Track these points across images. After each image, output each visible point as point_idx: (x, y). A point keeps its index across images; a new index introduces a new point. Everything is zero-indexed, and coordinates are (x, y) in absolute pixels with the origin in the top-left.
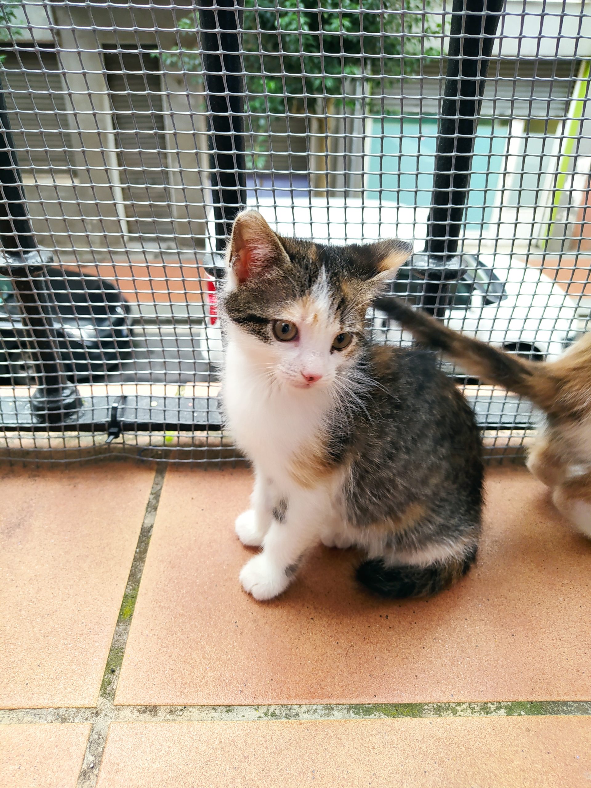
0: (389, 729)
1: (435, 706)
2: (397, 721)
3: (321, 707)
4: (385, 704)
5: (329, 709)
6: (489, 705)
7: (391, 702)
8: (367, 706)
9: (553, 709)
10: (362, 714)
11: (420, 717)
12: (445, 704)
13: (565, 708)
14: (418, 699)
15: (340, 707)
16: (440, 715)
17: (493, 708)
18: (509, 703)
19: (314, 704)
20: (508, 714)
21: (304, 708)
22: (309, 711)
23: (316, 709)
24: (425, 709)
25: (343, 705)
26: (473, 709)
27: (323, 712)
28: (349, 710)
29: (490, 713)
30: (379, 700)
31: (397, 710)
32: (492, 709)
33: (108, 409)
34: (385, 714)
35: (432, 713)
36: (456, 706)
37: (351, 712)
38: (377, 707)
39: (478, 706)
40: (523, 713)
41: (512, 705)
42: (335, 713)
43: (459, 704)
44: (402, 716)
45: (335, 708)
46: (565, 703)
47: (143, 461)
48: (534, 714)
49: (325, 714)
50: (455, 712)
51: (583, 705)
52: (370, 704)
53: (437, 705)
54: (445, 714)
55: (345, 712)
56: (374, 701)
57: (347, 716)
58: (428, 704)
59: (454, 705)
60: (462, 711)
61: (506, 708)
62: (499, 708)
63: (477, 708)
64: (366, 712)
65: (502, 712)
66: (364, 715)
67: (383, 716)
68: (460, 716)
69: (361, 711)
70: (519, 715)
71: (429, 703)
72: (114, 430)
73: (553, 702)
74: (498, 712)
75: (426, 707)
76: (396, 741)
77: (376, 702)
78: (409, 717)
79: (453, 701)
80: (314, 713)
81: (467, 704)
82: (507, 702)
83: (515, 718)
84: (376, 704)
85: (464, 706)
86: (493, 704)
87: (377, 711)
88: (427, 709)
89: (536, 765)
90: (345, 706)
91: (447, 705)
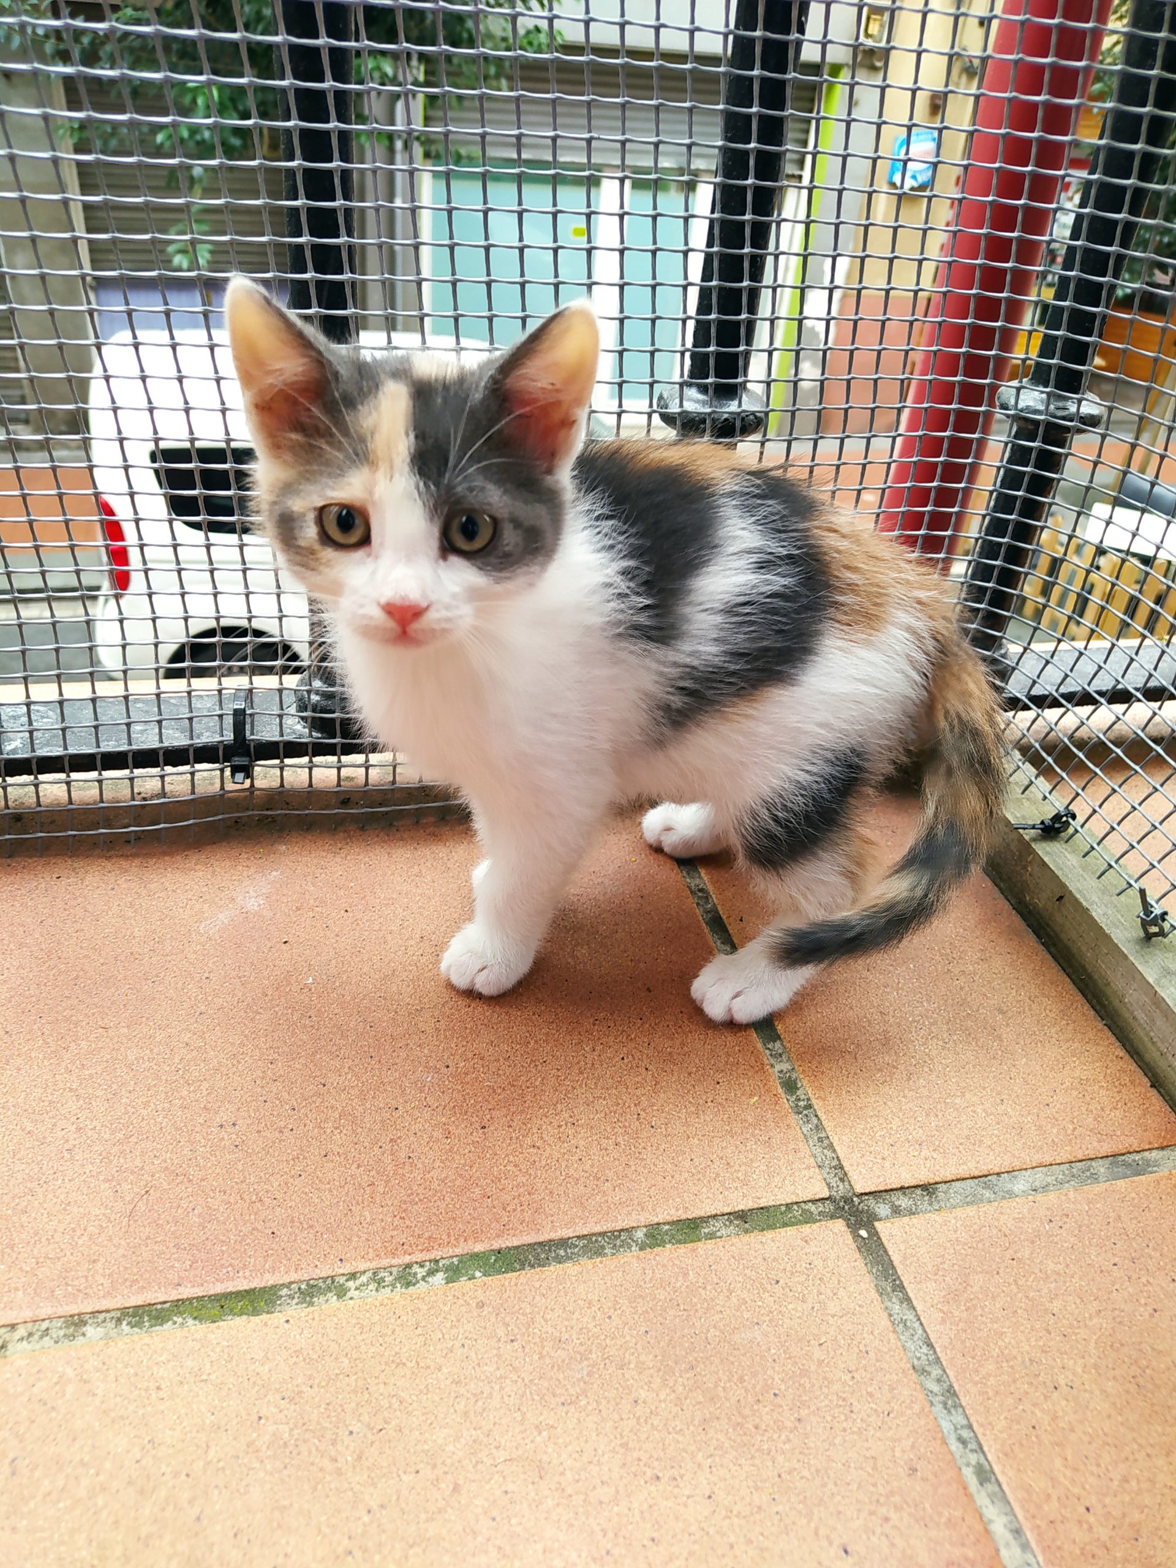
0: (198, 1346)
1: (303, 1286)
2: (218, 1328)
3: (59, 1323)
4: (197, 1298)
5: (76, 1325)
6: (416, 1268)
7: (211, 1292)
8: (159, 1306)
9: (537, 1258)
10: (147, 1324)
11: (268, 1313)
12: (325, 1279)
13: (562, 1253)
14: (270, 1280)
15: (102, 1316)
16: (311, 1304)
17: (421, 1272)
18: (455, 1259)
19: (43, 1320)
20: (449, 1281)
21: (21, 1331)
22: (30, 1335)
23: (47, 1329)
24: (281, 1297)
25: (108, 1311)
26: (380, 1282)
27: (62, 1333)
28: (119, 1321)
29: (414, 1285)
30: (186, 1292)
31: (222, 1307)
32: (419, 1276)
34: (195, 1318)
35: (296, 1301)
36: (347, 1280)
37: (125, 1323)
38: (179, 1306)
39: (391, 1274)
40: (478, 1274)
41: (460, 1262)
42: (89, 1330)
43: (353, 1276)
44: (230, 1317)
45: (90, 1321)
46: (563, 1243)
48: (499, 1272)
49: (65, 1335)
50: (341, 1293)
51: (596, 1241)
52: (165, 1302)
53: (308, 1285)
54: (322, 1298)
55: (112, 1325)
56: (174, 1295)
57: (113, 1333)
58: (288, 1285)
59: (342, 1280)
60: (356, 1289)
61: (447, 1269)
62: (431, 1273)
63: (389, 1279)
64: (157, 1318)
65: (440, 1276)
66: (151, 1326)
67: (190, 1322)
68: (351, 1298)
69: (146, 1318)
70: (470, 1279)
71: (291, 1283)
73: (540, 1244)
74: (430, 1279)
75: (284, 1292)
76: (208, 1366)
77: (180, 1297)
78: (244, 1317)
79: (341, 1271)
80: (41, 1337)
81: (369, 1274)
82: (452, 1257)
83: (463, 1284)
84: (178, 1300)
85: (364, 1279)
86: (422, 1266)
87: (180, 1313)
88: (287, 1295)
89: (485, 1368)
90: (113, 1314)
91: (329, 1281)
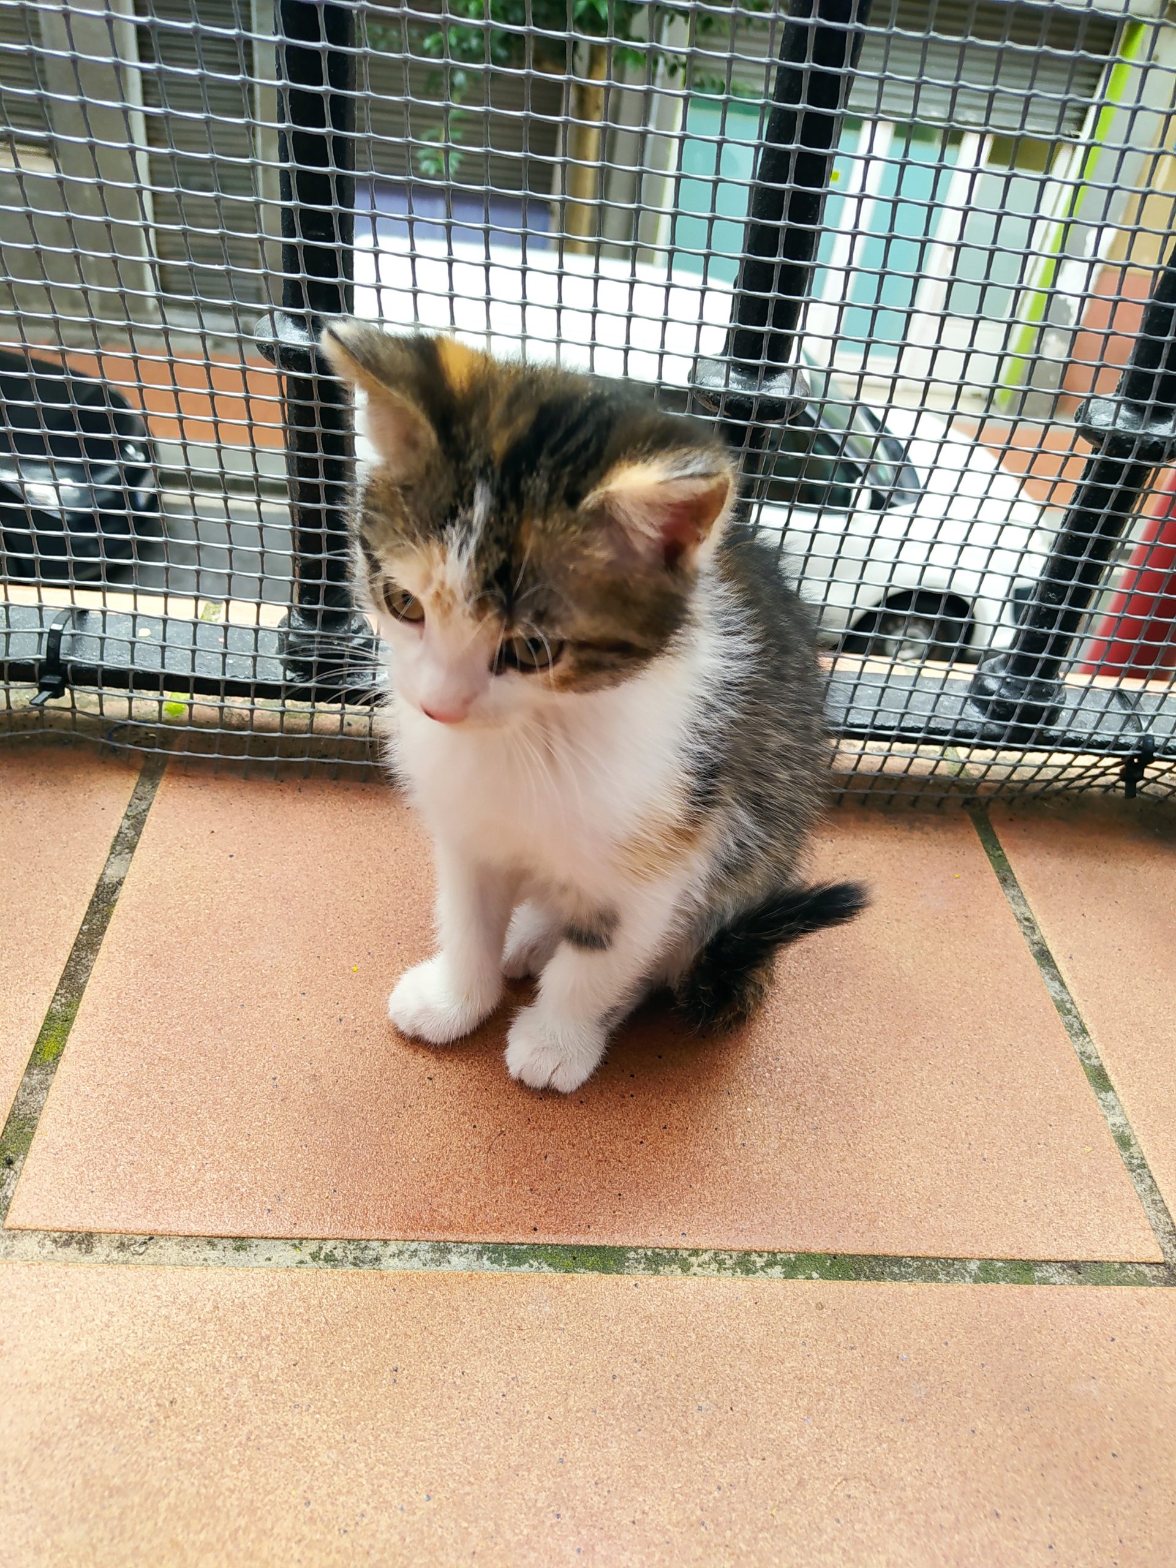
0: (555, 1293)
1: (649, 1253)
2: (573, 1279)
3: (426, 1246)
4: (552, 1245)
5: (441, 1251)
6: (754, 1257)
7: (565, 1242)
8: (517, 1247)
9: (872, 1271)
10: (505, 1262)
11: (618, 1273)
12: (669, 1250)
13: (896, 1270)
14: (619, 1240)
15: (465, 1247)
16: (657, 1272)
17: (760, 1262)
18: (792, 1256)
19: (413, 1241)
20: (787, 1276)
21: (393, 1248)
22: (401, 1252)
23: (416, 1251)
24: (629, 1259)
25: (470, 1243)
26: (721, 1263)
27: (429, 1256)
28: (480, 1254)
29: (754, 1273)
30: (542, 1238)
31: (575, 1258)
32: (758, 1265)
33: (41, 634)
34: (550, 1265)
35: (642, 1266)
36: (690, 1255)
37: (485, 1257)
38: (535, 1251)
39: (731, 1257)
40: (815, 1275)
41: (797, 1259)
42: (454, 1258)
43: (695, 1252)
44: (583, 1270)
45: (454, 1250)
46: (897, 1260)
47: (114, 750)
48: (837, 1278)
49: (432, 1259)
50: (685, 1267)
51: (930, 1265)
52: (523, 1244)
53: (654, 1252)
54: (667, 1269)
55: (473, 1257)
56: (533, 1239)
57: (476, 1265)
58: (635, 1249)
59: (685, 1254)
60: (699, 1266)
61: (785, 1264)
62: (770, 1264)
63: (729, 1262)
64: (514, 1258)
65: (778, 1270)
66: (510, 1265)
67: (546, 1268)
68: (695, 1274)
69: (505, 1257)
70: (807, 1278)
71: (639, 1247)
72: (54, 680)
73: (875, 1257)
74: (769, 1271)
75: (632, 1255)
76: (564, 1316)
77: (536, 1241)
78: (596, 1273)
79: (685, 1245)
80: (411, 1257)
81: (711, 1254)
82: (789, 1253)
83: (800, 1284)
84: (535, 1244)
85: (706, 1257)
86: (761, 1256)
87: (536, 1257)
88: (634, 1259)
89: (826, 1370)
90: (475, 1247)
91: (673, 1253)
